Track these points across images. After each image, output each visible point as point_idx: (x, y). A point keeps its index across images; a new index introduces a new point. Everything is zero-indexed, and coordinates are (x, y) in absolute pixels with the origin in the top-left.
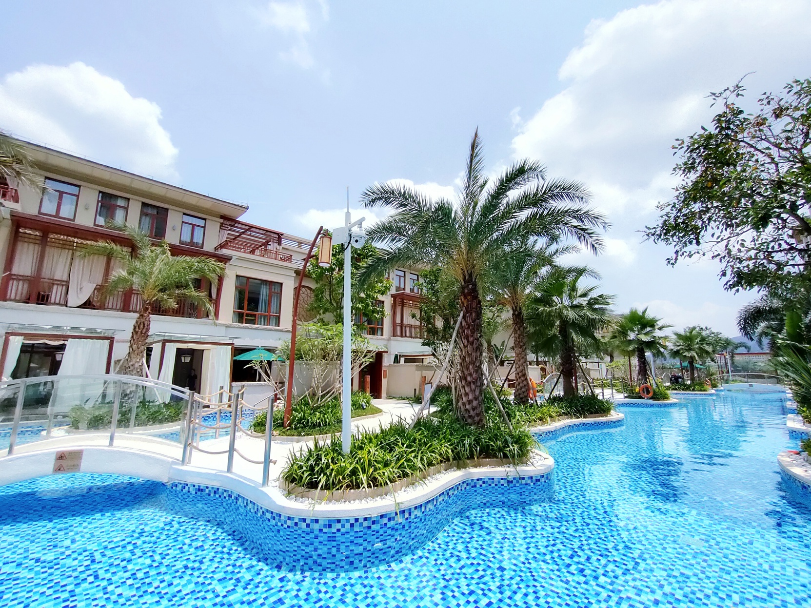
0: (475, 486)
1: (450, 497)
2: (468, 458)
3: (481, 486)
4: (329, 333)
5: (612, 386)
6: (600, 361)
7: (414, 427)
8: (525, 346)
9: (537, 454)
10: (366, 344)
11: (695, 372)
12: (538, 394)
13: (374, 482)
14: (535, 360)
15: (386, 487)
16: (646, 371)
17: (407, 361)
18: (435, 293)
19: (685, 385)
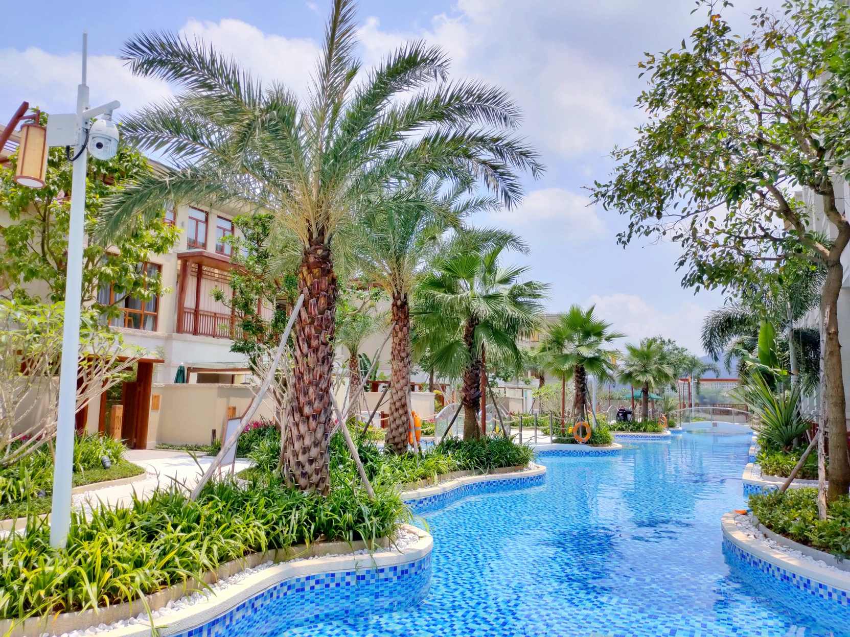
0: (303, 590)
1: (256, 611)
2: (294, 544)
3: (312, 588)
4: (36, 320)
5: (537, 424)
6: (525, 386)
7: (200, 496)
8: (409, 358)
9: (409, 532)
10: (116, 345)
11: (650, 404)
12: (423, 438)
13: (112, 596)
14: (428, 382)
15: (137, 603)
16: (584, 402)
17: (203, 379)
18: (263, 257)
19: (634, 423)
